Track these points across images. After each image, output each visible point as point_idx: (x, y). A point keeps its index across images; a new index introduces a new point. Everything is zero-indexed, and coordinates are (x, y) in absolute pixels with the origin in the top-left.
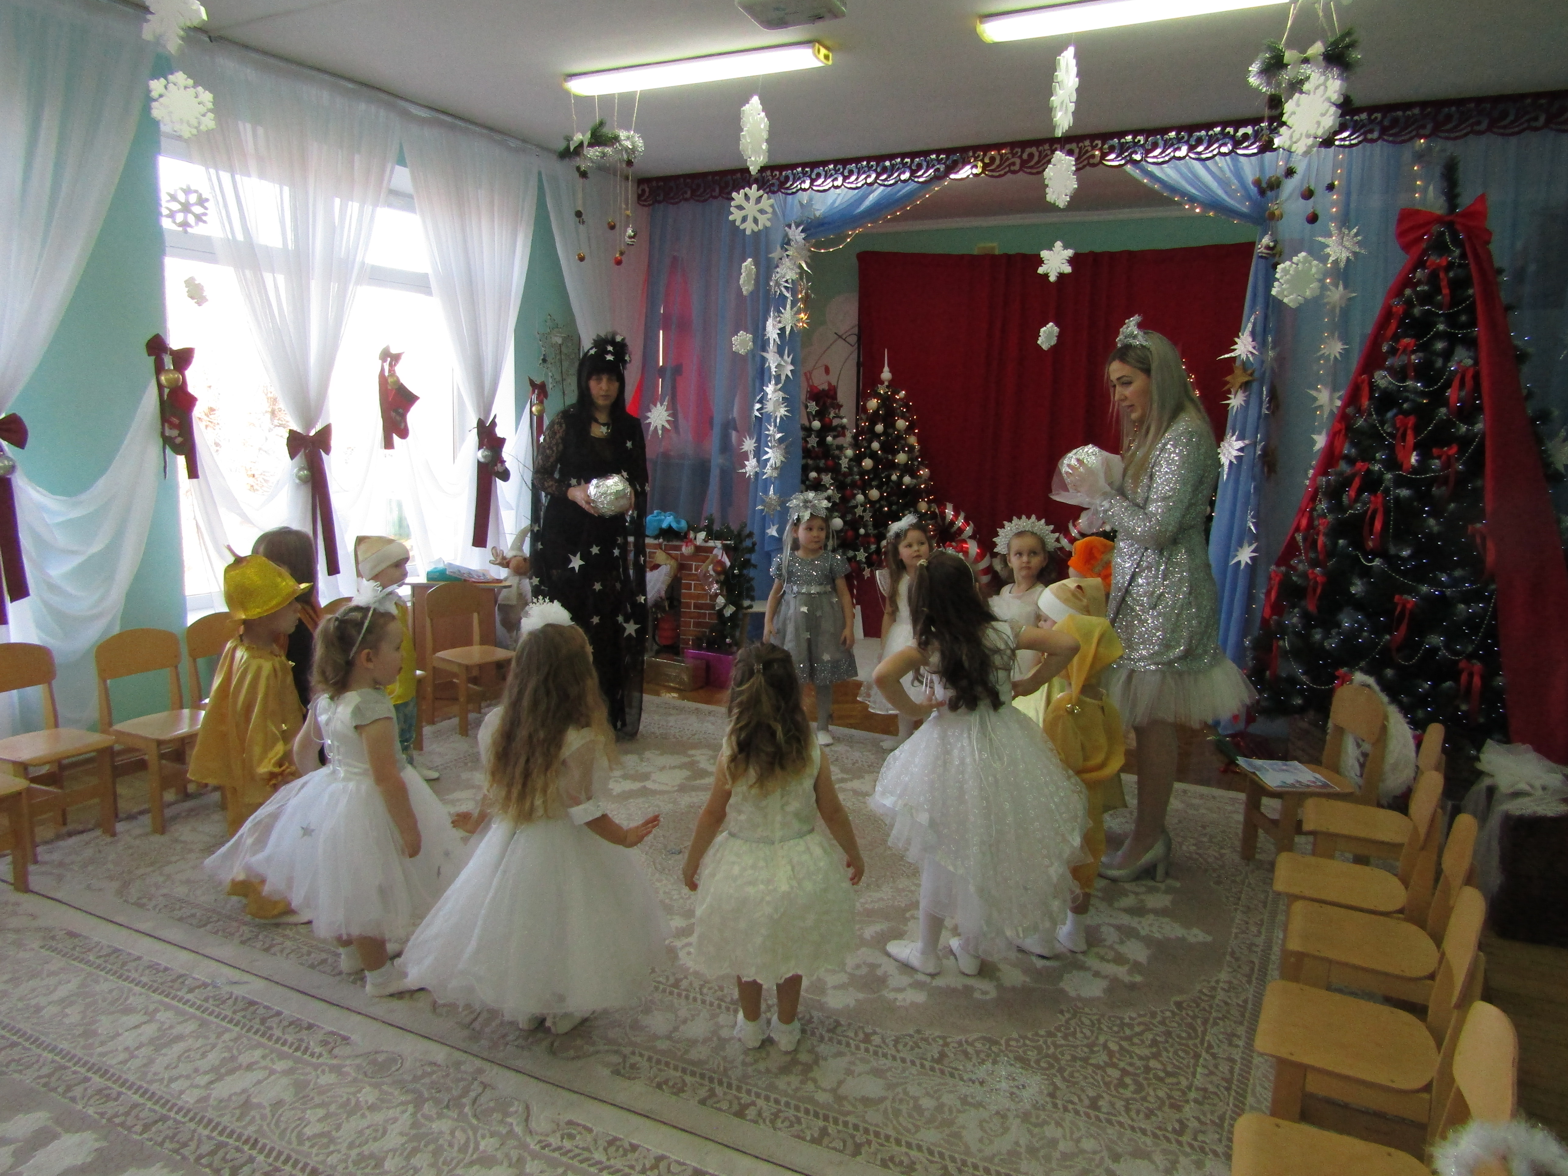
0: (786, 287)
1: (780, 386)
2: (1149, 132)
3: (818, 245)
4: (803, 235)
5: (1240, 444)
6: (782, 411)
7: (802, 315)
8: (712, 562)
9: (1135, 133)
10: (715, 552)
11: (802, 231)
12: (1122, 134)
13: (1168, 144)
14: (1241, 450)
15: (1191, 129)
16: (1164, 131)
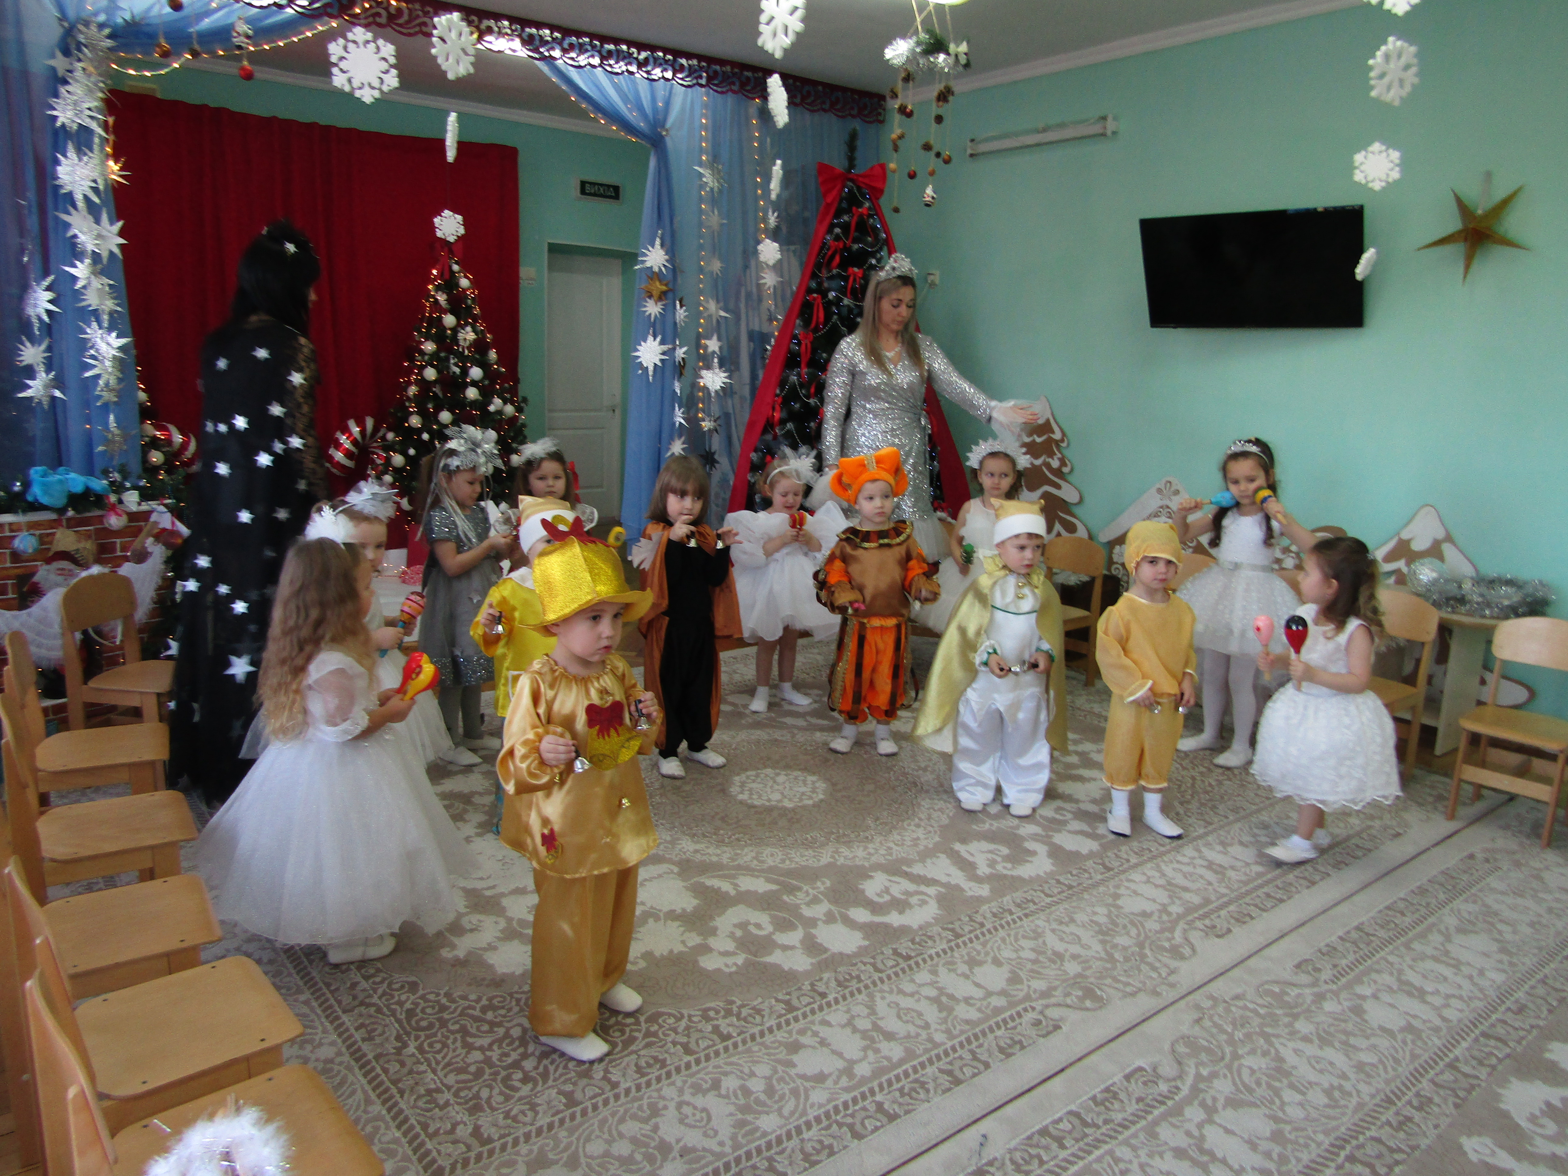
0: (91, 117)
1: (99, 267)
2: (567, 32)
3: (121, 62)
4: (109, 43)
5: (665, 348)
6: (109, 304)
7: (111, 163)
8: (149, 535)
9: (553, 28)
10: (154, 517)
11: (109, 37)
12: (539, 25)
13: (582, 50)
14: (663, 354)
15: (604, 39)
16: (579, 34)
